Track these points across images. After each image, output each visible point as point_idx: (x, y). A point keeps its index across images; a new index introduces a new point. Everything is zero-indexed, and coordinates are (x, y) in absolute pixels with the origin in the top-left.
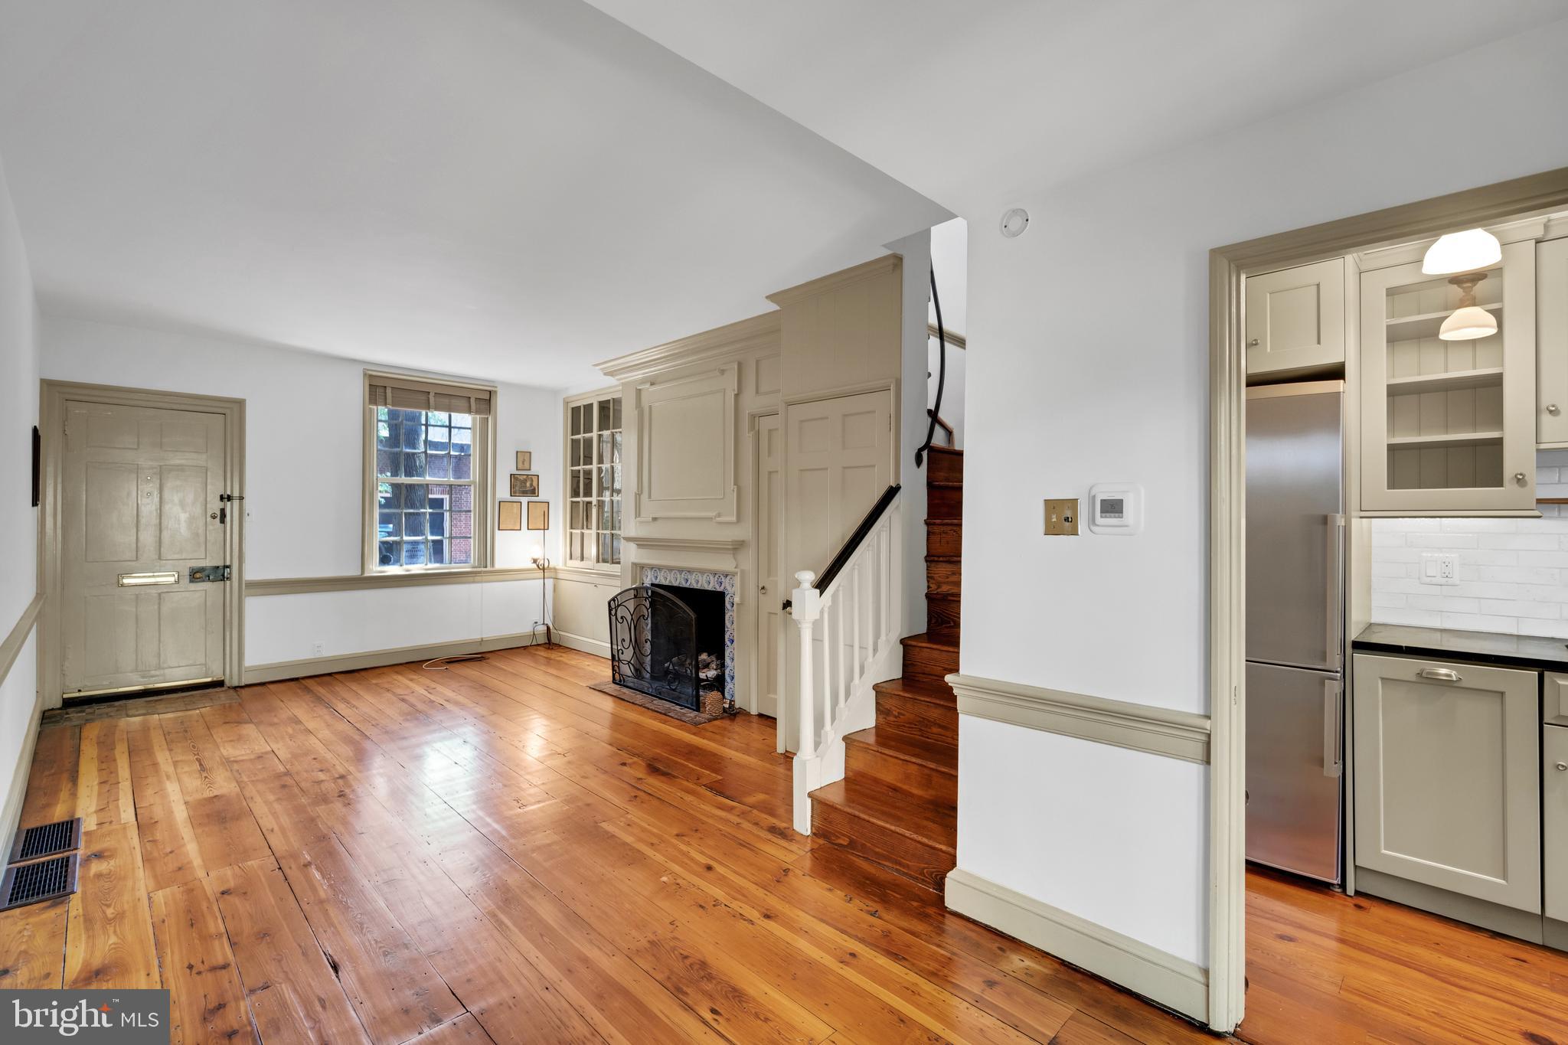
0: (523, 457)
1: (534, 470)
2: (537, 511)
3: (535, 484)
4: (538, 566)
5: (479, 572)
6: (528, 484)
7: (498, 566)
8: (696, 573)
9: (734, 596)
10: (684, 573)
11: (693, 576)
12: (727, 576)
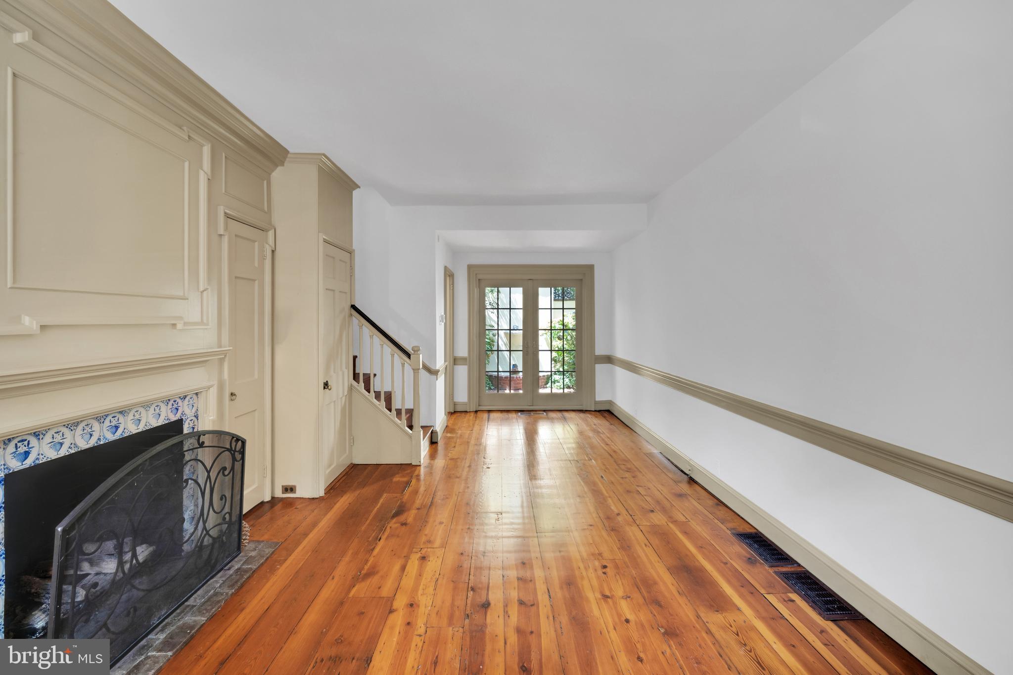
8: (135, 410)
9: (197, 417)
10: (110, 418)
11: (131, 416)
12: (185, 397)
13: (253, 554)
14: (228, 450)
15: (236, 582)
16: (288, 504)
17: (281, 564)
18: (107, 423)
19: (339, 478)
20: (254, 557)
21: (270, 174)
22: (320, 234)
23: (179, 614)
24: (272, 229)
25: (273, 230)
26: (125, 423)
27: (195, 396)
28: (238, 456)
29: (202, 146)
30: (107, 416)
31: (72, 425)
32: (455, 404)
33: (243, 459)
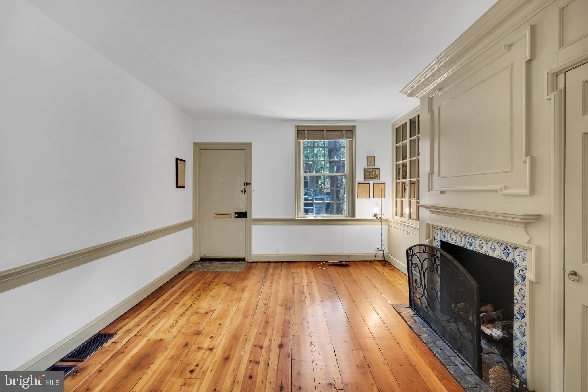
0: (371, 159)
1: (377, 166)
2: (378, 189)
3: (377, 173)
4: (377, 218)
5: (348, 220)
6: (374, 174)
7: (357, 217)
8: (480, 240)
9: (526, 271)
11: (477, 241)
12: (516, 248)
18: (467, 239)
26: (475, 243)
27: (524, 251)
30: (467, 236)
31: (456, 233)
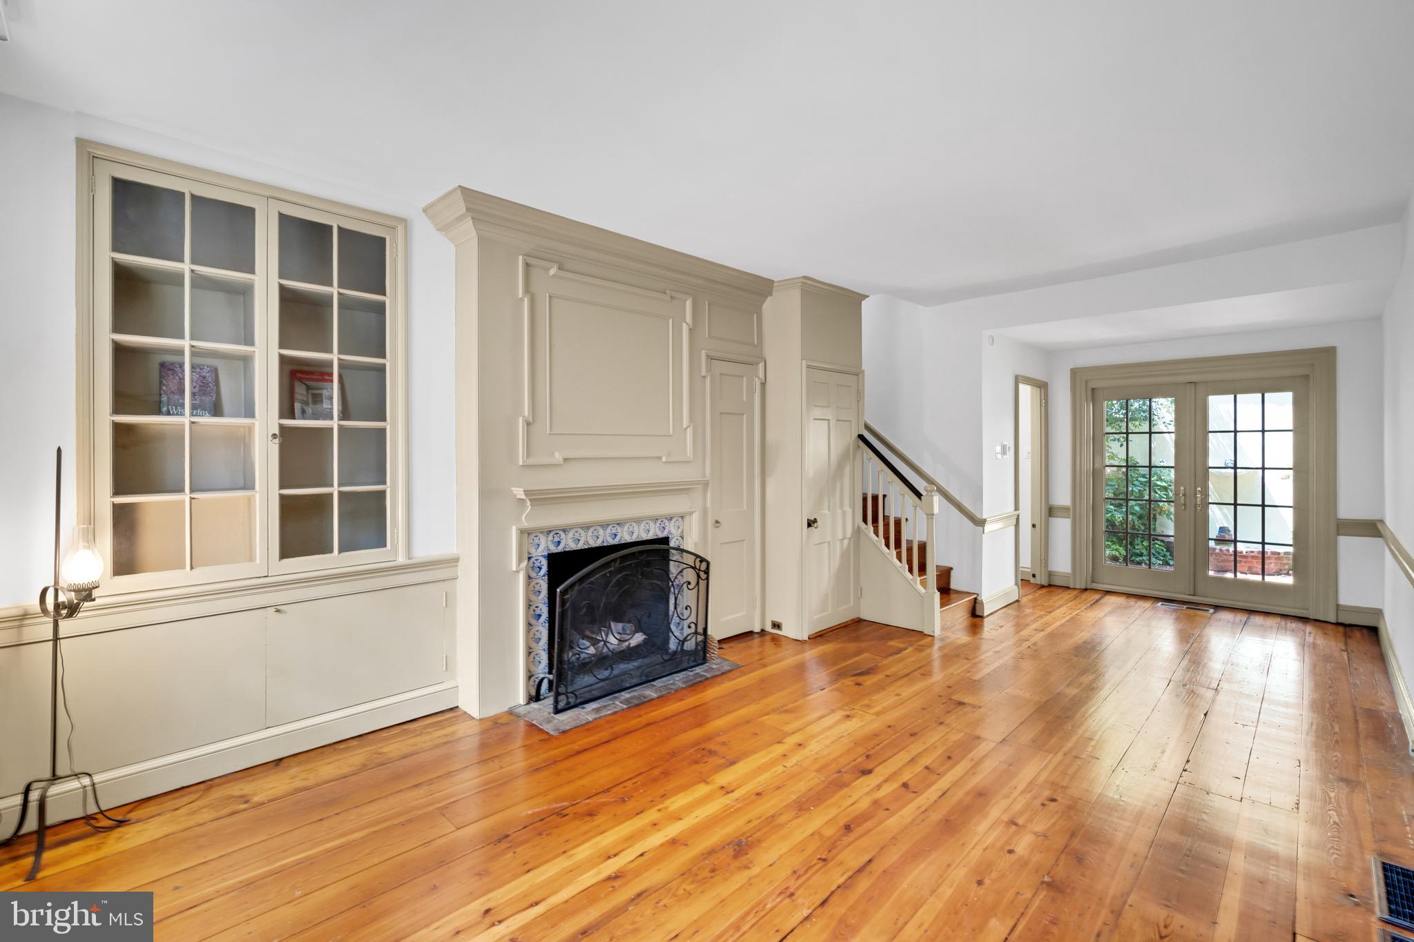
8: (630, 523)
9: (682, 538)
10: (610, 527)
11: (626, 528)
12: (671, 519)
13: (714, 666)
14: (692, 567)
15: (690, 681)
16: (776, 640)
17: (729, 681)
18: (608, 531)
19: (834, 628)
20: (713, 669)
21: (761, 306)
22: (804, 362)
23: (644, 687)
24: (761, 362)
25: (763, 362)
26: (622, 532)
27: (680, 519)
28: (703, 575)
29: (685, 301)
30: (608, 525)
31: (586, 527)
32: (1050, 574)
33: (707, 579)
